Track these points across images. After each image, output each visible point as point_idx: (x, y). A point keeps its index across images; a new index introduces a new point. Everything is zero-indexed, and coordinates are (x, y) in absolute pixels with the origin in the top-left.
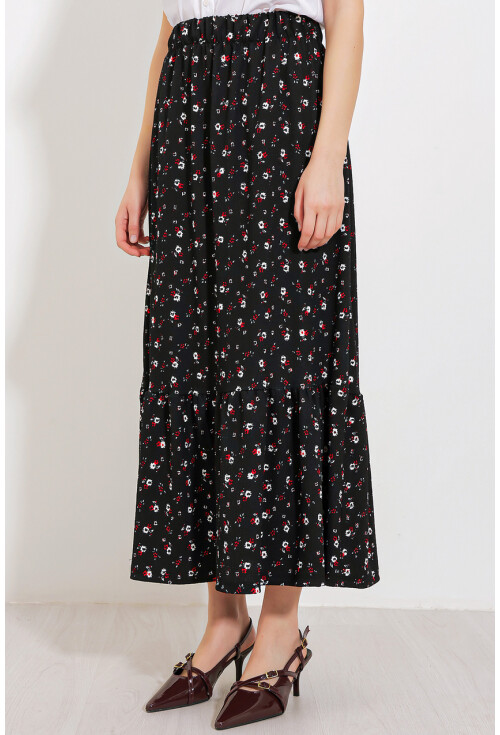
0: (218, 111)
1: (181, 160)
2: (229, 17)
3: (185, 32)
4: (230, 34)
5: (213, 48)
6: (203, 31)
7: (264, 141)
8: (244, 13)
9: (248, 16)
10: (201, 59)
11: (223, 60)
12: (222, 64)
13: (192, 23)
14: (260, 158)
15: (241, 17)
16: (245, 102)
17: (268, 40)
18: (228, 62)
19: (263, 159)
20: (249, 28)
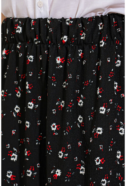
0: (54, 111)
1: (14, 152)
2: (63, 20)
3: (19, 30)
4: (65, 37)
5: (48, 49)
6: (37, 32)
7: (101, 147)
8: (78, 16)
9: (82, 20)
10: (36, 58)
11: (58, 62)
12: (57, 65)
13: (26, 22)
14: (97, 164)
15: (76, 20)
16: (81, 103)
17: (103, 44)
18: (64, 63)
19: (101, 165)
20: (84, 31)
